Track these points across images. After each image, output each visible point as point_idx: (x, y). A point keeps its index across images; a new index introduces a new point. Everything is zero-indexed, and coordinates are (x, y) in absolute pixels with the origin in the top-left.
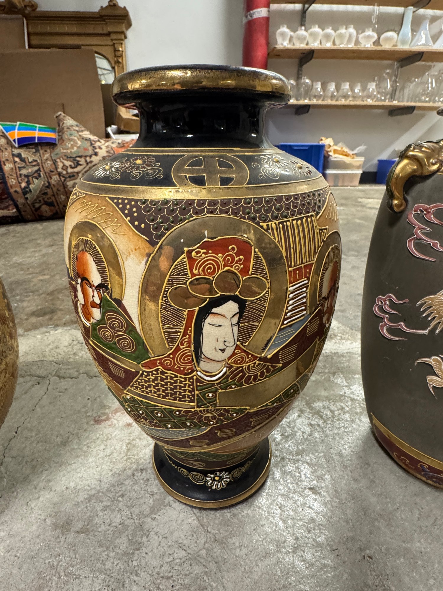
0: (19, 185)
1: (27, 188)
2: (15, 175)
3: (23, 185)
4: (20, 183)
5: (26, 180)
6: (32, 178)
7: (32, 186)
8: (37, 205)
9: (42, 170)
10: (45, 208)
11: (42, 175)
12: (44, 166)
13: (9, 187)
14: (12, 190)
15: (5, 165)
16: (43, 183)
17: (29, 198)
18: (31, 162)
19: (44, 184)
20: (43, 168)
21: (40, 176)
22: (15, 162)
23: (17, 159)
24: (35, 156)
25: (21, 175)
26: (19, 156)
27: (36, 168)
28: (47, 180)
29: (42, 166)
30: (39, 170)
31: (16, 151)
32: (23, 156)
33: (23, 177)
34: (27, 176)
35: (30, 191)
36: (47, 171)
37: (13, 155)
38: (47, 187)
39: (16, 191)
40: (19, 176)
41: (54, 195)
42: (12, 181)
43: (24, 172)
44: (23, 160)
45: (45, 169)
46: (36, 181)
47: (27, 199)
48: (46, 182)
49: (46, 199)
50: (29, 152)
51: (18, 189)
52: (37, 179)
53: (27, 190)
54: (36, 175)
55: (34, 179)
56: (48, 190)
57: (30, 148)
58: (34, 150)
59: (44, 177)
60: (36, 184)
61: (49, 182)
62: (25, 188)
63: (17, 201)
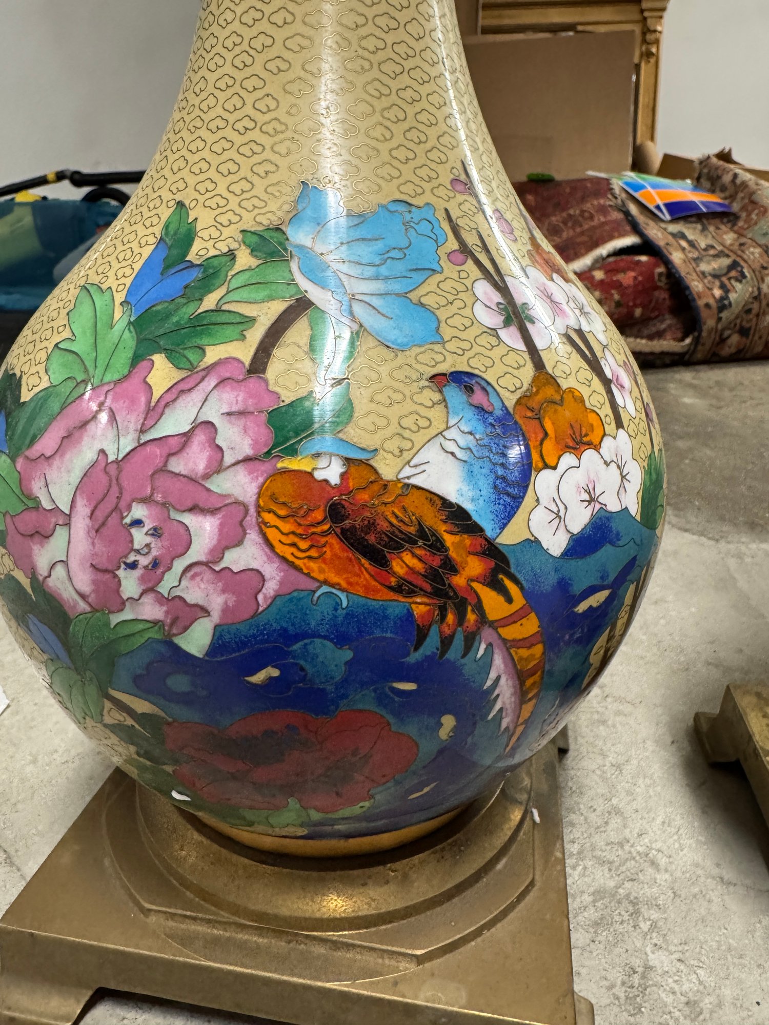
0: (709, 293)
1: (725, 299)
2: (694, 274)
3: (718, 293)
4: (710, 289)
5: (717, 283)
6: (729, 279)
7: (733, 296)
8: (727, 333)
9: (742, 263)
10: (735, 339)
11: (747, 274)
12: (745, 257)
13: (696, 297)
14: (701, 303)
15: (671, 254)
16: (750, 289)
17: (724, 319)
18: (705, 250)
19: (753, 292)
20: (745, 261)
21: (744, 276)
22: (683, 249)
23: (684, 243)
24: (706, 236)
25: (703, 273)
26: (683, 236)
27: (726, 262)
28: (756, 283)
29: (741, 257)
30: (734, 265)
31: (674, 228)
32: (691, 237)
33: (709, 278)
34: (715, 276)
35: (730, 304)
36: (757, 266)
37: (673, 235)
38: (755, 298)
39: (707, 306)
40: (701, 275)
41: (758, 315)
42: (696, 286)
43: (704, 267)
44: (692, 244)
45: (750, 263)
46: (738, 286)
47: (720, 319)
48: (755, 289)
49: (744, 323)
50: (695, 229)
51: (711, 301)
52: (740, 282)
53: (726, 302)
54: (733, 273)
55: (733, 282)
56: (755, 306)
57: (691, 222)
58: (699, 226)
59: (752, 279)
60: (739, 293)
61: (759, 289)
62: (722, 299)
63: (705, 324)
